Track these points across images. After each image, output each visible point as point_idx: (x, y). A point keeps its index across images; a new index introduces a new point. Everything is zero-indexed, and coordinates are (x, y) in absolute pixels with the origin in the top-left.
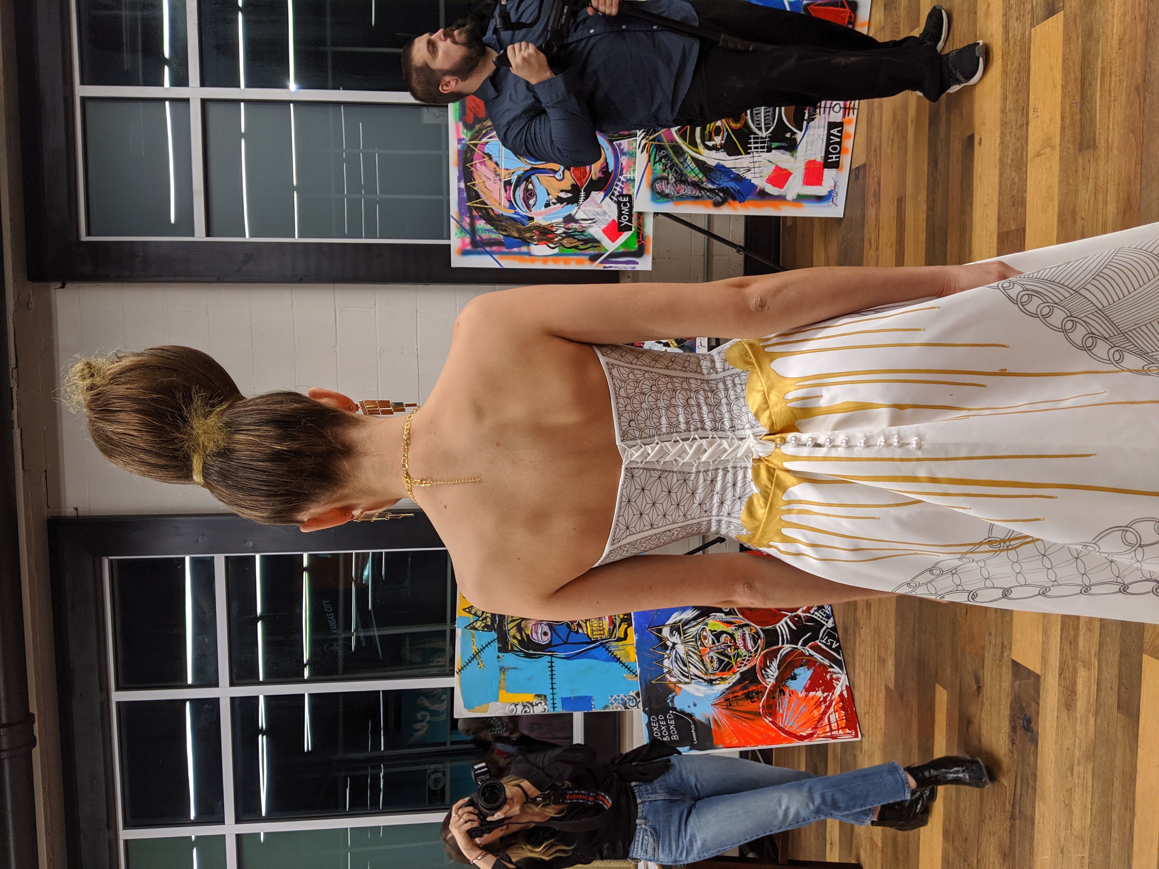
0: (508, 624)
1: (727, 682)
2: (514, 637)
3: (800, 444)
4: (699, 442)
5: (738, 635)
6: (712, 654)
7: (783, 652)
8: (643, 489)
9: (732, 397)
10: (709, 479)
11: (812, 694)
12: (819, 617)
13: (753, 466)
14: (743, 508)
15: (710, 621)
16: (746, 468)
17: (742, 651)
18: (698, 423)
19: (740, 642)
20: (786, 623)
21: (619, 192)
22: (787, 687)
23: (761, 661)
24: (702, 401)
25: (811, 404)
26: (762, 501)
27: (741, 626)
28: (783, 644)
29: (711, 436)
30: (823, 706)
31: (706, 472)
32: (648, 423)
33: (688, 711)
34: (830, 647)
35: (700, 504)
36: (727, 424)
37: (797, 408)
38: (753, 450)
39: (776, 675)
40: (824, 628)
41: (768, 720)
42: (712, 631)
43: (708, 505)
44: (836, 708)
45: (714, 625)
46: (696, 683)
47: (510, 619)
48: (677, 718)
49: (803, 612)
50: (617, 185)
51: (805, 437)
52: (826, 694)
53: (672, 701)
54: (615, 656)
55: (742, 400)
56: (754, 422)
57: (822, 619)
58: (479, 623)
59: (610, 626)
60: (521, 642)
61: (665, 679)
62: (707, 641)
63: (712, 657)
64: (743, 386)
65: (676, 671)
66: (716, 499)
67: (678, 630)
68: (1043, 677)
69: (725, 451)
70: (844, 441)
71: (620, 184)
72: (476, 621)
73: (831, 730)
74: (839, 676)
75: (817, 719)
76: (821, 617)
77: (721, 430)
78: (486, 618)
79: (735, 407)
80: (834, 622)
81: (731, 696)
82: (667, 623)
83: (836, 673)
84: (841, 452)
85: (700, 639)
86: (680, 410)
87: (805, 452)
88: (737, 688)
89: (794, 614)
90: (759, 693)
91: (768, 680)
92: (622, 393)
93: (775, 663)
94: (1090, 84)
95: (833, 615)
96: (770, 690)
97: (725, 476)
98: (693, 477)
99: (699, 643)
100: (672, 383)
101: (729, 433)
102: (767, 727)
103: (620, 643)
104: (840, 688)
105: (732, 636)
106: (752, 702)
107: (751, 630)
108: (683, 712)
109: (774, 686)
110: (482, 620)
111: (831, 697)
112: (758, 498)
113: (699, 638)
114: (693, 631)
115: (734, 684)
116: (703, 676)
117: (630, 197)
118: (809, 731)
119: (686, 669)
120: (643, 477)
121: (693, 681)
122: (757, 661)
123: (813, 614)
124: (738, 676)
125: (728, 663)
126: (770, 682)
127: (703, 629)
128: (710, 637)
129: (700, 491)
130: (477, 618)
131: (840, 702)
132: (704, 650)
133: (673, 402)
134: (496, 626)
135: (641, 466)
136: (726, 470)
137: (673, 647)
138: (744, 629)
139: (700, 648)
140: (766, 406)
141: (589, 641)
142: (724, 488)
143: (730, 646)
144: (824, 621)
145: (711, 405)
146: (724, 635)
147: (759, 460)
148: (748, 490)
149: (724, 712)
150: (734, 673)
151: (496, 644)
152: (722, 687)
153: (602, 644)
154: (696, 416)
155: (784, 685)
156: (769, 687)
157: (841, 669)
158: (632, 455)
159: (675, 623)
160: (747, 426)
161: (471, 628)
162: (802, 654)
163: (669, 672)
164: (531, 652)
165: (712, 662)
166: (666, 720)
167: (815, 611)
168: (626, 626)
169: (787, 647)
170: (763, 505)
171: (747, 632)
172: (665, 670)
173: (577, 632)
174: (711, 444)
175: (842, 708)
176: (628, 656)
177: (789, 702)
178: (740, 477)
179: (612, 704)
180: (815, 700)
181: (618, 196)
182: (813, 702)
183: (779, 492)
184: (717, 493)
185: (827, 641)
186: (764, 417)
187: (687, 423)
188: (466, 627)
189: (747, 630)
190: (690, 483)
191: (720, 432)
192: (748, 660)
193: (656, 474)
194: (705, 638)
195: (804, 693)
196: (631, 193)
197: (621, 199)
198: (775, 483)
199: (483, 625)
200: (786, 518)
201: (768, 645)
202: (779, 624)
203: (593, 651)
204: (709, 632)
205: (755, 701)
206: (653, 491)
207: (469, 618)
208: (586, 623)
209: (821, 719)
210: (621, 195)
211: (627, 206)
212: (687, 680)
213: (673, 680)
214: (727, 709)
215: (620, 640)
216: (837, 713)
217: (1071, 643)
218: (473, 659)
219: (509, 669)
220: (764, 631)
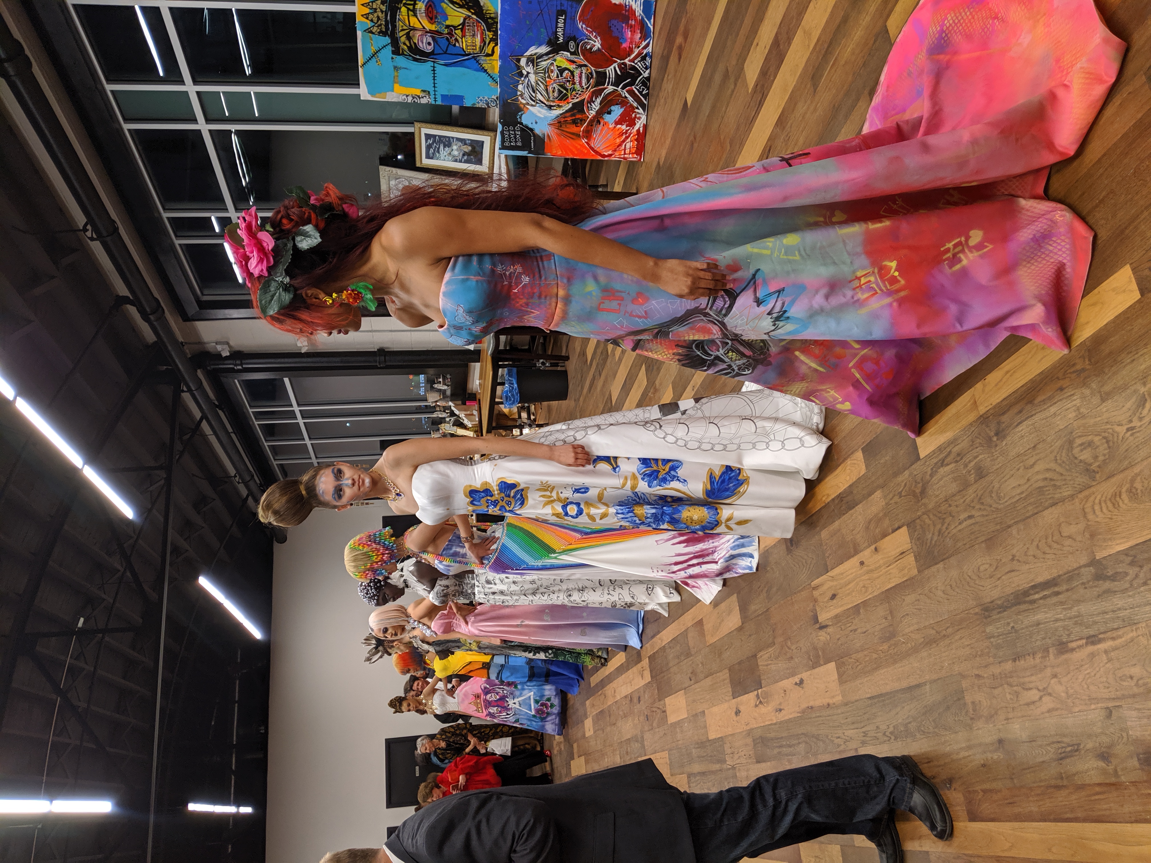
1: (562, 109)
2: (405, 44)
6: (555, 85)
7: (606, 92)
12: (640, 67)
15: (558, 58)
17: (577, 87)
20: (615, 68)
22: (603, 119)
23: (589, 96)
27: (581, 66)
28: (608, 85)
30: (624, 136)
33: (530, 126)
34: (641, 93)
39: (597, 108)
40: (641, 77)
41: (584, 141)
42: (558, 67)
44: (633, 138)
45: (561, 61)
46: (539, 106)
49: (629, 61)
52: (628, 128)
53: (520, 118)
57: (641, 69)
61: (518, 100)
62: (553, 74)
63: (554, 88)
65: (526, 95)
67: (532, 62)
73: (625, 154)
74: (641, 116)
75: (618, 144)
80: (650, 74)
81: (562, 120)
82: (525, 55)
83: (639, 113)
88: (568, 114)
89: (622, 61)
90: (583, 121)
91: (591, 112)
93: (599, 100)
95: (650, 67)
96: (591, 119)
99: (546, 75)
104: (639, 125)
105: (572, 73)
106: (576, 126)
107: (588, 70)
108: (527, 127)
109: (594, 117)
111: (631, 130)
113: (547, 71)
114: (544, 64)
115: (567, 111)
116: (545, 102)
118: (610, 152)
119: (534, 95)
121: (537, 105)
122: (586, 96)
123: (636, 64)
124: (570, 105)
125: (566, 95)
126: (593, 113)
127: (552, 64)
128: (556, 72)
131: (636, 136)
132: (550, 82)
137: (527, 76)
138: (583, 68)
139: (547, 79)
143: (569, 81)
144: (643, 71)
146: (567, 72)
149: (556, 131)
150: (568, 103)
151: (390, 48)
152: (558, 112)
155: (601, 117)
156: (590, 117)
157: (644, 111)
159: (531, 55)
163: (522, 95)
165: (553, 92)
167: (639, 61)
169: (611, 88)
171: (584, 72)
172: (519, 93)
175: (636, 140)
177: (602, 131)
179: (478, 101)
182: (618, 133)
185: (640, 88)
189: (584, 70)
192: (580, 94)
194: (552, 71)
195: (614, 125)
201: (597, 84)
202: (609, 68)
204: (556, 67)
205: (578, 126)
209: (620, 145)
212: (534, 103)
213: (524, 101)
214: (558, 129)
216: (632, 143)
218: (372, 57)
219: (400, 68)
220: (596, 72)
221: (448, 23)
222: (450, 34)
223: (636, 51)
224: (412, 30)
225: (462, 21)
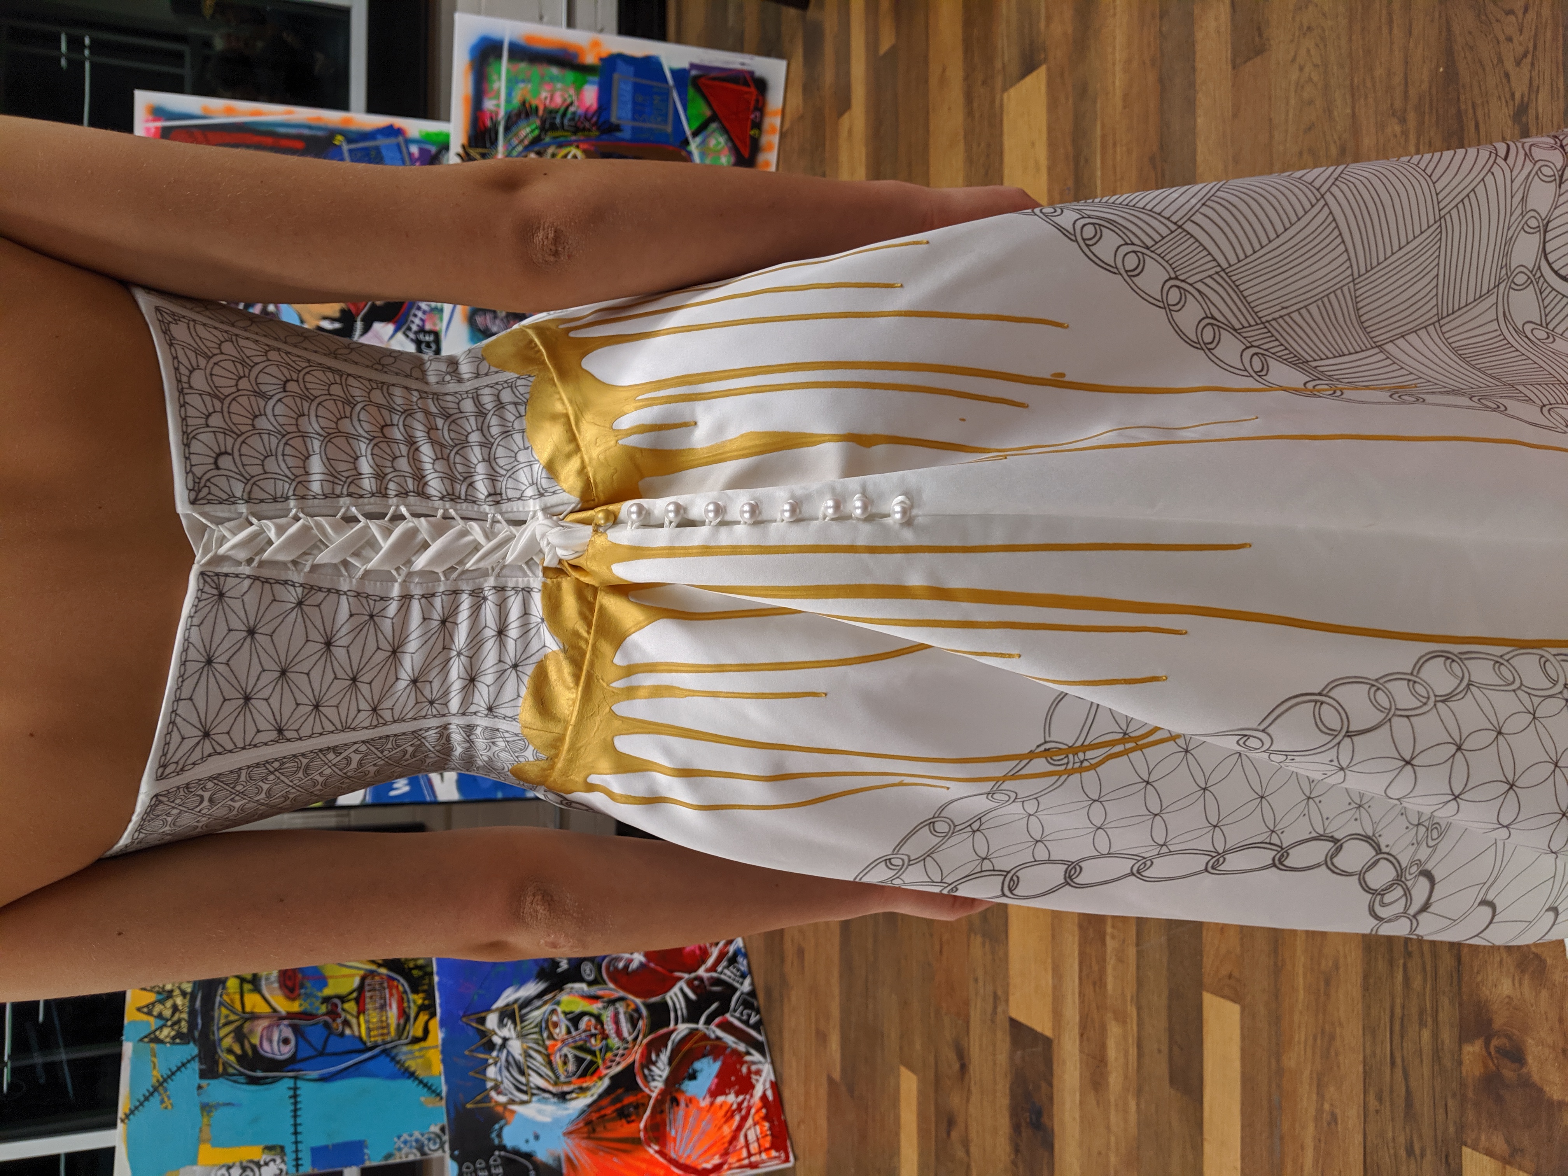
0: (219, 1029)
1: (589, 1093)
2: (230, 1051)
3: (647, 522)
4: (410, 523)
5: (607, 1016)
6: (565, 1050)
7: (676, 1037)
8: (251, 632)
9: (495, 431)
10: (437, 615)
11: (720, 1099)
12: (730, 977)
13: (545, 585)
14: (524, 691)
15: (564, 997)
16: (527, 591)
17: (614, 1041)
18: (410, 481)
19: (610, 1028)
20: (682, 990)
21: (418, 326)
22: (683, 1092)
23: (642, 1055)
24: (420, 434)
25: (672, 441)
26: (567, 669)
27: (612, 1002)
28: (676, 1023)
29: (440, 512)
30: (737, 1118)
31: (428, 597)
32: (271, 465)
33: (525, 1148)
34: (747, 1023)
35: (414, 682)
36: (482, 488)
37: (641, 450)
38: (543, 544)
39: (665, 1074)
40: (738, 994)
41: (652, 1150)
42: (566, 1014)
43: (436, 685)
44: (757, 1118)
45: (570, 1003)
46: (539, 1101)
47: (223, 1021)
48: (507, 1163)
49: (708, 971)
50: (415, 316)
51: (660, 506)
52: (741, 1098)
53: (499, 1136)
54: (407, 1069)
55: (517, 437)
56: (545, 483)
57: (734, 980)
58: (166, 1031)
59: (399, 1017)
60: (242, 1059)
61: (488, 1099)
62: (557, 1030)
63: (566, 1056)
64: (522, 409)
65: (507, 1084)
66: (456, 669)
67: (512, 1016)
68: (1056, 1042)
69: (477, 547)
70: (747, 508)
71: (420, 314)
72: (161, 1028)
73: (750, 1155)
74: (760, 1066)
75: (728, 1139)
76: (733, 976)
77: (466, 500)
78: (179, 1021)
79: (500, 452)
80: (752, 984)
81: (594, 1116)
82: (494, 1007)
83: (754, 1063)
84: (741, 534)
85: (547, 1027)
86: (363, 447)
87: (661, 538)
88: (605, 1102)
89: (693, 975)
90: (640, 1107)
91: (653, 1084)
92: (199, 380)
93: (664, 1057)
94: (1087, 161)
95: (750, 972)
96: (657, 1100)
97: (476, 610)
98: (392, 609)
99: (545, 1035)
100: (346, 387)
101: (486, 508)
102: (652, 1162)
103: (416, 1047)
104: (761, 1087)
105: (598, 1018)
106: (629, 1122)
107: (628, 1006)
108: (516, 1152)
109: (663, 1093)
110: (172, 1026)
111: (749, 1102)
112: (558, 663)
113: (546, 1025)
114: (536, 1015)
115: (601, 1096)
116: (551, 1088)
117: (436, 335)
118: (716, 1160)
119: (523, 1079)
120: (251, 600)
121: (534, 1099)
122: (636, 1055)
123: (721, 973)
124: (606, 1082)
125: (592, 1063)
126: (658, 1086)
127: (553, 1011)
128: (564, 1023)
129: (412, 646)
130: (161, 1022)
131: (761, 1108)
132: (554, 1046)
133: (345, 425)
134: (196, 1034)
135: (246, 570)
136: (477, 594)
137: (503, 1046)
138: (618, 1005)
139: (548, 1043)
140: (571, 447)
141: (362, 1047)
142: (476, 641)
143: (594, 1035)
144: (738, 982)
145: (442, 446)
146: (586, 1019)
147: (557, 571)
148: (535, 646)
149: (584, 1143)
150: (601, 1078)
151: (196, 1066)
152: (580, 1103)
153: (384, 1051)
154: (403, 464)
155: (680, 1091)
156: (654, 1095)
157: (763, 1053)
158: (222, 540)
159: (507, 1005)
160: (530, 492)
161: (152, 1041)
162: (705, 1037)
163: (496, 1088)
164: (259, 1074)
165: (565, 1063)
166: (488, 1168)
167: (726, 967)
168: (426, 1017)
169: (683, 1029)
170: (569, 680)
171: (622, 1010)
172: (489, 1084)
173: (342, 1034)
174: (439, 531)
175: (766, 1118)
176: (428, 1065)
177: (686, 1117)
178: (515, 612)
179: (400, 1149)
180: (725, 1109)
181: (416, 333)
182: (722, 1113)
183: (605, 647)
184: (459, 654)
185: (742, 1013)
186: (569, 472)
187: (380, 476)
188: (141, 1040)
189: (621, 1008)
190: (387, 626)
191: (464, 505)
192: (623, 1055)
193: (292, 595)
194: (556, 1025)
195: (708, 1100)
196: (437, 328)
197: (421, 336)
198: (597, 626)
199: (173, 1033)
200: (624, 708)
201: (654, 1026)
202: (671, 993)
203: (371, 1064)
204: (562, 1016)
205: (633, 1121)
206: (281, 638)
207: (148, 1023)
208: (358, 1018)
209: (734, 1138)
210: (422, 330)
211: (430, 347)
212: (525, 1097)
213: (502, 1099)
214: (589, 1138)
215: (416, 1040)
216: (758, 1127)
217: (1094, 984)
218: (151, 1094)
219: (218, 1106)
220: (648, 1006)
221: (327, 992)
222: (333, 1013)
223: (715, 953)
224: (246, 1020)
225: (356, 982)
